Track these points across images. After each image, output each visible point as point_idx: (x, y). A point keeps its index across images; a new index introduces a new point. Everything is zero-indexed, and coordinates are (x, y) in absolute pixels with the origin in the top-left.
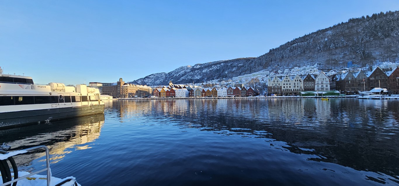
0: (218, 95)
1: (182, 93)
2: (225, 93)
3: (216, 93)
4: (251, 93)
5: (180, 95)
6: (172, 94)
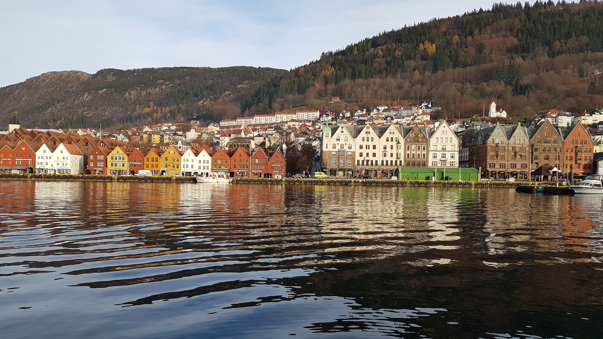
0: (183, 169)
1: (61, 159)
2: (206, 165)
3: (178, 163)
4: (278, 166)
5: (52, 165)
6: (21, 159)
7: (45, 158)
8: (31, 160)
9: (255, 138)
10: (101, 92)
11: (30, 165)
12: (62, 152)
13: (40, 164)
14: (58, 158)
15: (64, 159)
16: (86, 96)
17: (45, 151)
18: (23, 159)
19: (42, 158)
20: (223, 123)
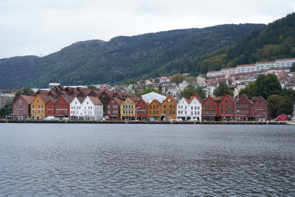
0: (178, 115)
1: (87, 108)
2: (197, 110)
3: (174, 110)
4: (261, 111)
5: (81, 113)
6: (60, 109)
7: (76, 108)
8: (67, 109)
9: (238, 86)
10: (113, 55)
11: (66, 114)
12: (88, 103)
13: (73, 113)
15: (89, 108)
16: (103, 59)
17: (76, 103)
18: (61, 109)
19: (74, 108)
20: (210, 74)
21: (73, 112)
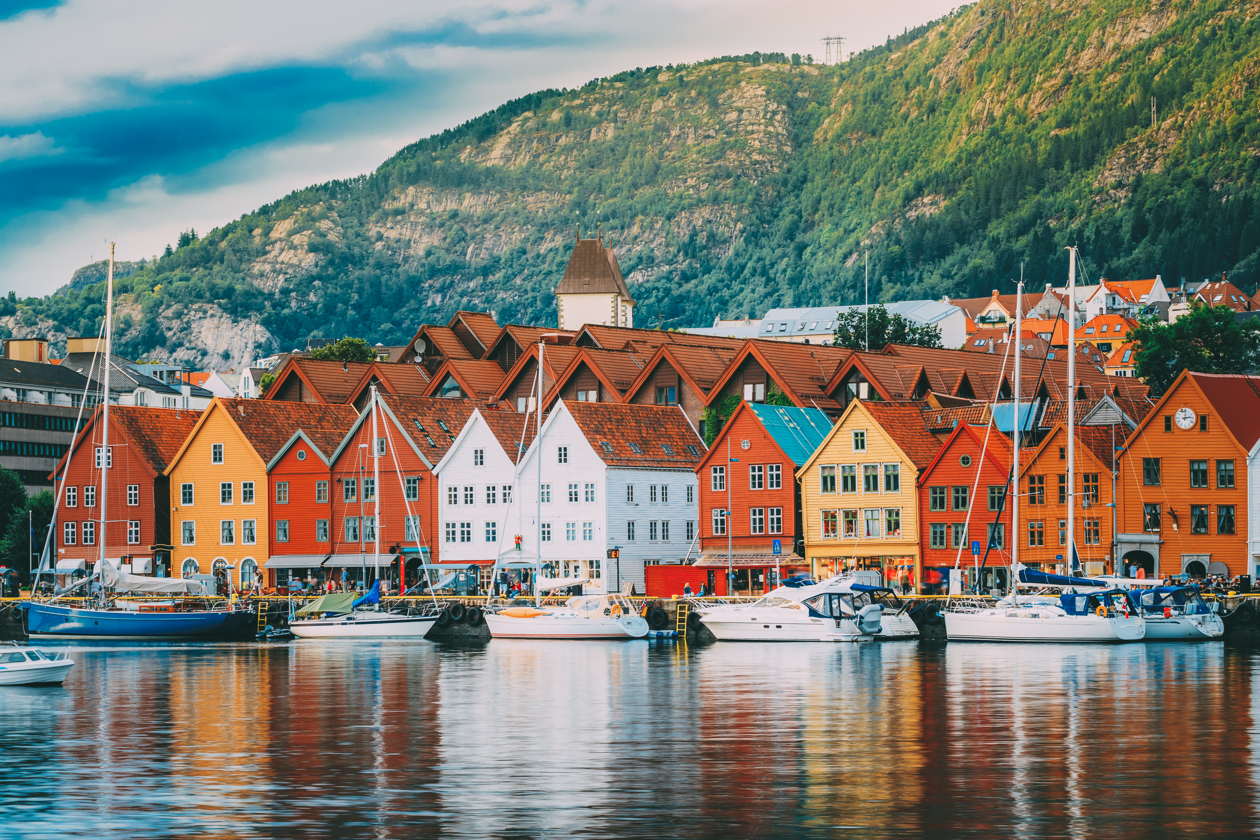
1: (560, 498)
3: (1227, 497)
5: (519, 539)
7: (480, 495)
11: (409, 544)
12: (563, 455)
13: (458, 536)
14: (545, 495)
15: (573, 497)
17: (479, 457)
19: (469, 499)
21: (458, 530)
